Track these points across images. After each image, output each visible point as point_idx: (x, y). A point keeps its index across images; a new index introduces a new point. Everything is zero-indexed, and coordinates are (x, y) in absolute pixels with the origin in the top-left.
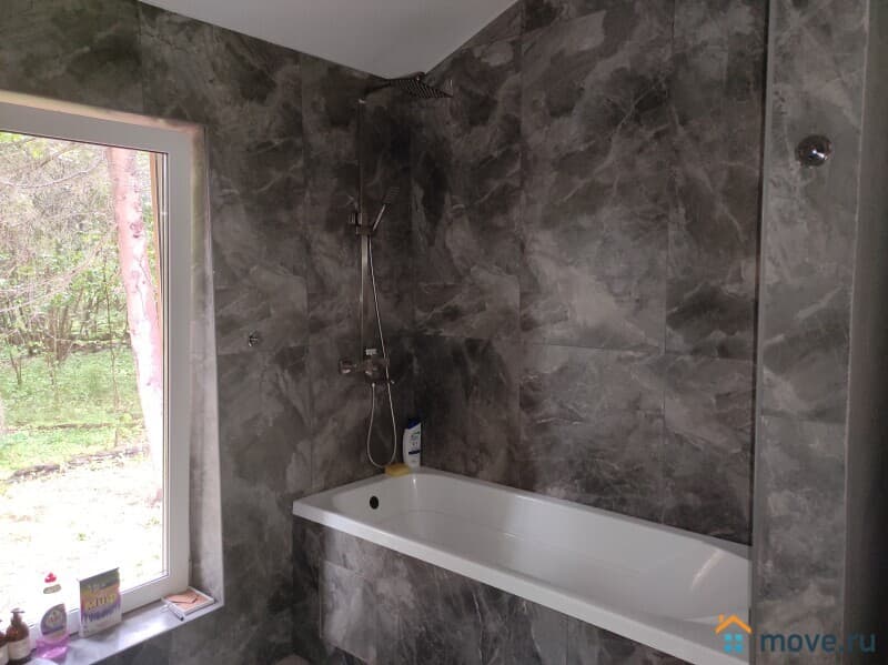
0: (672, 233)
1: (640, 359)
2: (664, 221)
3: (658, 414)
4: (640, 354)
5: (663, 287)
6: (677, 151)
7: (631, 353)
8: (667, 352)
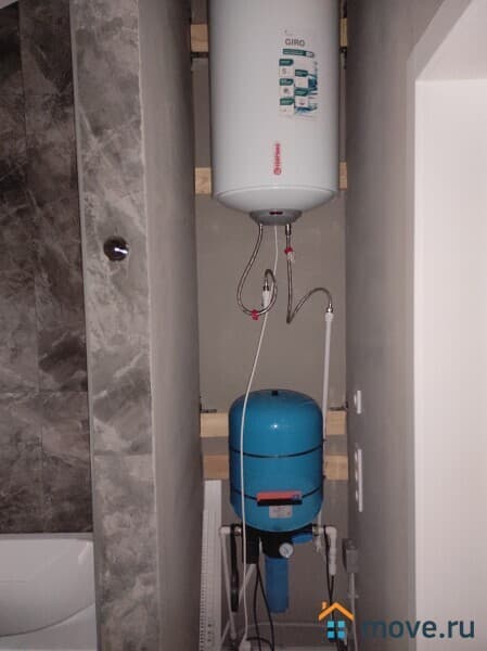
0: (38, 293)
1: (18, 399)
2: (31, 284)
3: (37, 442)
4: (18, 395)
5: (34, 338)
6: (37, 228)
7: (11, 395)
8: (41, 391)
